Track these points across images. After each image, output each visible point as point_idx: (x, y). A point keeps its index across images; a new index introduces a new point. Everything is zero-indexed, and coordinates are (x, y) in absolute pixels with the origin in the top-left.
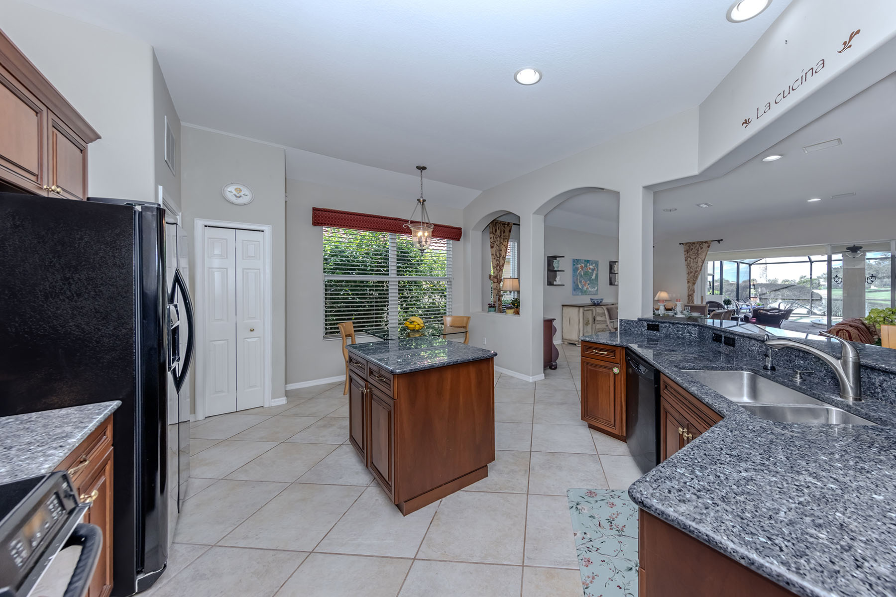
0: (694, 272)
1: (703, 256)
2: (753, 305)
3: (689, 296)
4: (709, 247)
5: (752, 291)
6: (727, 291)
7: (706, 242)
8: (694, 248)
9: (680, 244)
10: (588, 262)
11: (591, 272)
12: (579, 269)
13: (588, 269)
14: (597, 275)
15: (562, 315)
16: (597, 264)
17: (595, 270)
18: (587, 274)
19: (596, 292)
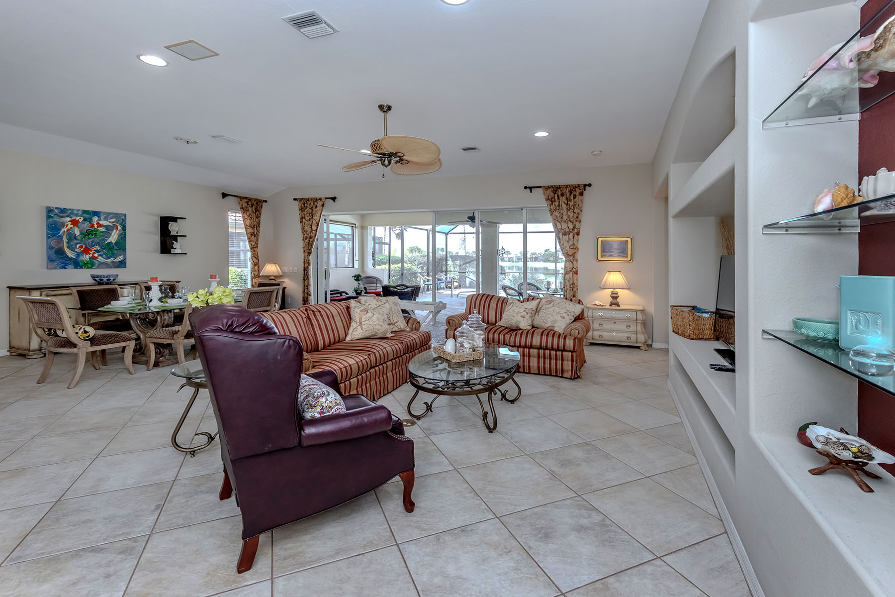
0: (309, 238)
1: (317, 217)
4: (323, 206)
7: (320, 199)
8: (308, 206)
9: (295, 199)
10: (96, 213)
11: (104, 230)
12: (67, 226)
13: (96, 226)
14: (123, 237)
15: (10, 305)
16: (121, 220)
17: (117, 229)
18: (92, 235)
19: (122, 264)
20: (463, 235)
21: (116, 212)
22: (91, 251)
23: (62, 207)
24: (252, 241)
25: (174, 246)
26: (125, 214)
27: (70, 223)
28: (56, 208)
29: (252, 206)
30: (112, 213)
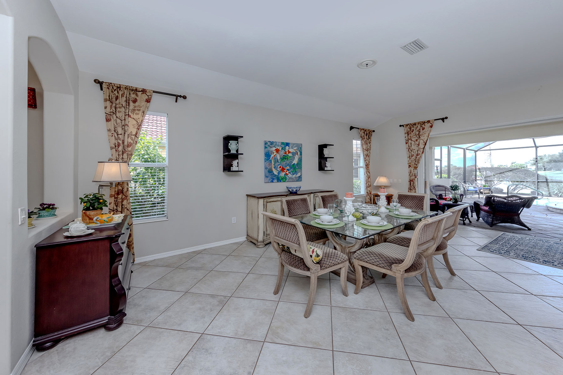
0: (415, 155)
1: (425, 137)
2: (479, 186)
3: (411, 181)
4: (431, 127)
5: (478, 173)
6: (455, 175)
7: (429, 122)
8: (414, 129)
9: (400, 126)
10: (287, 144)
11: (292, 155)
12: (274, 153)
13: (287, 153)
14: (300, 160)
15: (247, 207)
16: (300, 148)
17: (297, 154)
18: (286, 159)
19: (300, 179)
20: (489, 152)
21: (297, 143)
22: (285, 170)
23: (271, 140)
24: (367, 160)
25: (327, 165)
26: (302, 144)
27: (275, 151)
28: (269, 141)
29: (367, 135)
30: (295, 144)
